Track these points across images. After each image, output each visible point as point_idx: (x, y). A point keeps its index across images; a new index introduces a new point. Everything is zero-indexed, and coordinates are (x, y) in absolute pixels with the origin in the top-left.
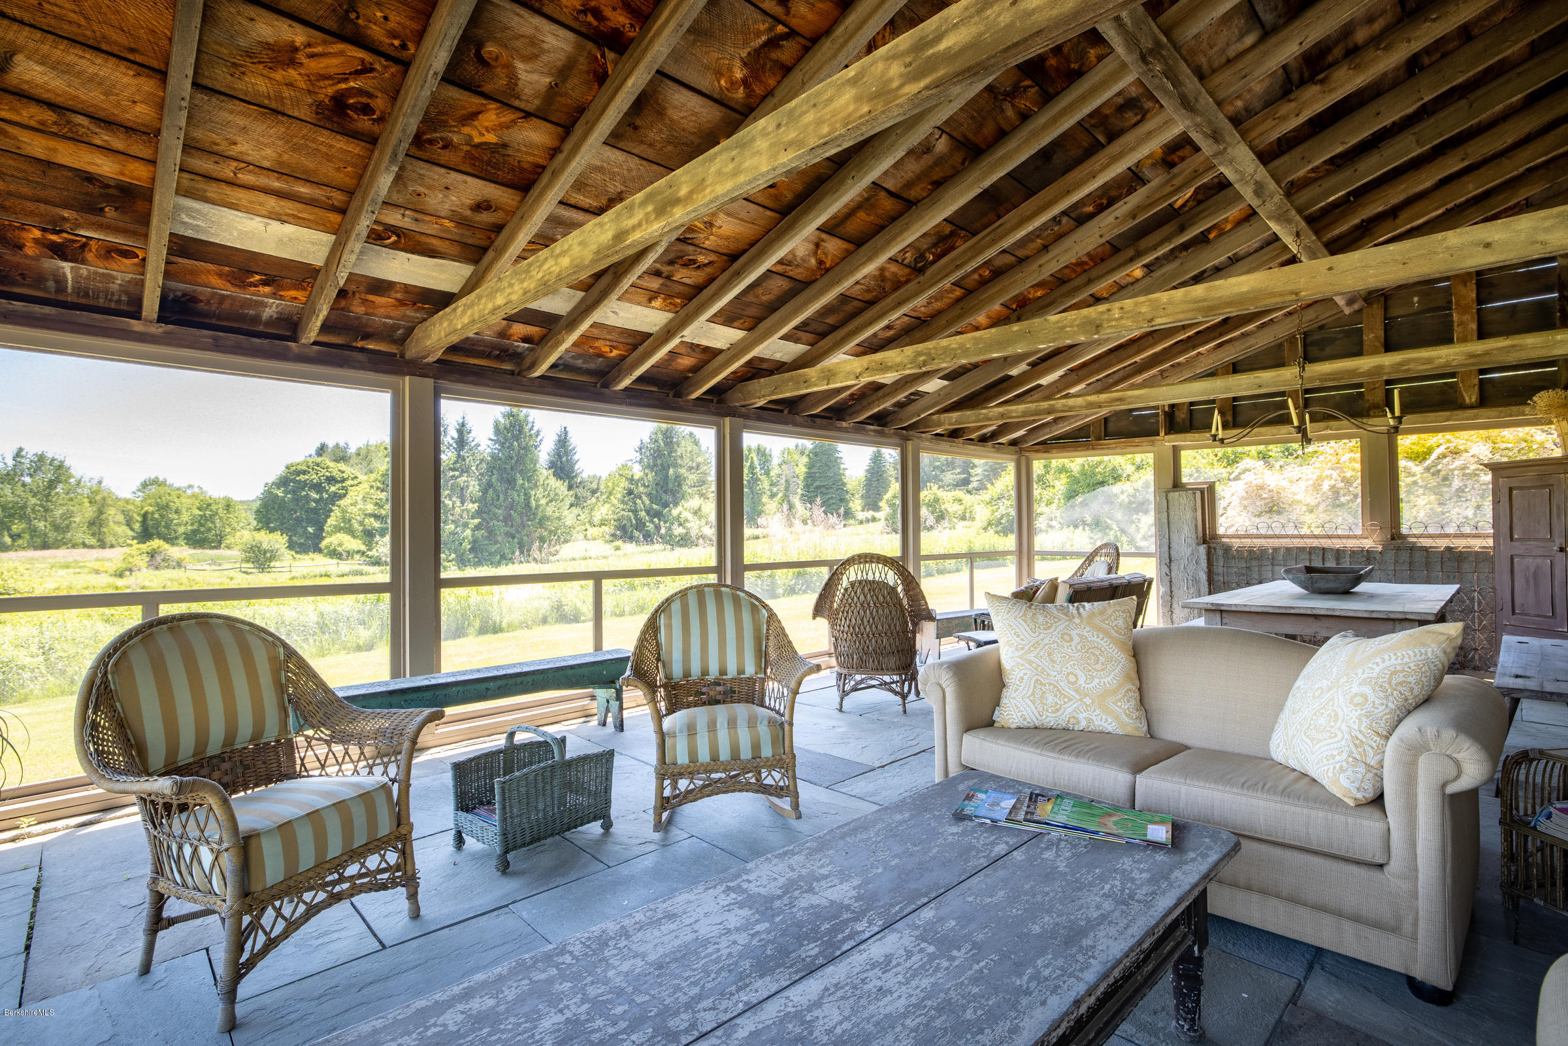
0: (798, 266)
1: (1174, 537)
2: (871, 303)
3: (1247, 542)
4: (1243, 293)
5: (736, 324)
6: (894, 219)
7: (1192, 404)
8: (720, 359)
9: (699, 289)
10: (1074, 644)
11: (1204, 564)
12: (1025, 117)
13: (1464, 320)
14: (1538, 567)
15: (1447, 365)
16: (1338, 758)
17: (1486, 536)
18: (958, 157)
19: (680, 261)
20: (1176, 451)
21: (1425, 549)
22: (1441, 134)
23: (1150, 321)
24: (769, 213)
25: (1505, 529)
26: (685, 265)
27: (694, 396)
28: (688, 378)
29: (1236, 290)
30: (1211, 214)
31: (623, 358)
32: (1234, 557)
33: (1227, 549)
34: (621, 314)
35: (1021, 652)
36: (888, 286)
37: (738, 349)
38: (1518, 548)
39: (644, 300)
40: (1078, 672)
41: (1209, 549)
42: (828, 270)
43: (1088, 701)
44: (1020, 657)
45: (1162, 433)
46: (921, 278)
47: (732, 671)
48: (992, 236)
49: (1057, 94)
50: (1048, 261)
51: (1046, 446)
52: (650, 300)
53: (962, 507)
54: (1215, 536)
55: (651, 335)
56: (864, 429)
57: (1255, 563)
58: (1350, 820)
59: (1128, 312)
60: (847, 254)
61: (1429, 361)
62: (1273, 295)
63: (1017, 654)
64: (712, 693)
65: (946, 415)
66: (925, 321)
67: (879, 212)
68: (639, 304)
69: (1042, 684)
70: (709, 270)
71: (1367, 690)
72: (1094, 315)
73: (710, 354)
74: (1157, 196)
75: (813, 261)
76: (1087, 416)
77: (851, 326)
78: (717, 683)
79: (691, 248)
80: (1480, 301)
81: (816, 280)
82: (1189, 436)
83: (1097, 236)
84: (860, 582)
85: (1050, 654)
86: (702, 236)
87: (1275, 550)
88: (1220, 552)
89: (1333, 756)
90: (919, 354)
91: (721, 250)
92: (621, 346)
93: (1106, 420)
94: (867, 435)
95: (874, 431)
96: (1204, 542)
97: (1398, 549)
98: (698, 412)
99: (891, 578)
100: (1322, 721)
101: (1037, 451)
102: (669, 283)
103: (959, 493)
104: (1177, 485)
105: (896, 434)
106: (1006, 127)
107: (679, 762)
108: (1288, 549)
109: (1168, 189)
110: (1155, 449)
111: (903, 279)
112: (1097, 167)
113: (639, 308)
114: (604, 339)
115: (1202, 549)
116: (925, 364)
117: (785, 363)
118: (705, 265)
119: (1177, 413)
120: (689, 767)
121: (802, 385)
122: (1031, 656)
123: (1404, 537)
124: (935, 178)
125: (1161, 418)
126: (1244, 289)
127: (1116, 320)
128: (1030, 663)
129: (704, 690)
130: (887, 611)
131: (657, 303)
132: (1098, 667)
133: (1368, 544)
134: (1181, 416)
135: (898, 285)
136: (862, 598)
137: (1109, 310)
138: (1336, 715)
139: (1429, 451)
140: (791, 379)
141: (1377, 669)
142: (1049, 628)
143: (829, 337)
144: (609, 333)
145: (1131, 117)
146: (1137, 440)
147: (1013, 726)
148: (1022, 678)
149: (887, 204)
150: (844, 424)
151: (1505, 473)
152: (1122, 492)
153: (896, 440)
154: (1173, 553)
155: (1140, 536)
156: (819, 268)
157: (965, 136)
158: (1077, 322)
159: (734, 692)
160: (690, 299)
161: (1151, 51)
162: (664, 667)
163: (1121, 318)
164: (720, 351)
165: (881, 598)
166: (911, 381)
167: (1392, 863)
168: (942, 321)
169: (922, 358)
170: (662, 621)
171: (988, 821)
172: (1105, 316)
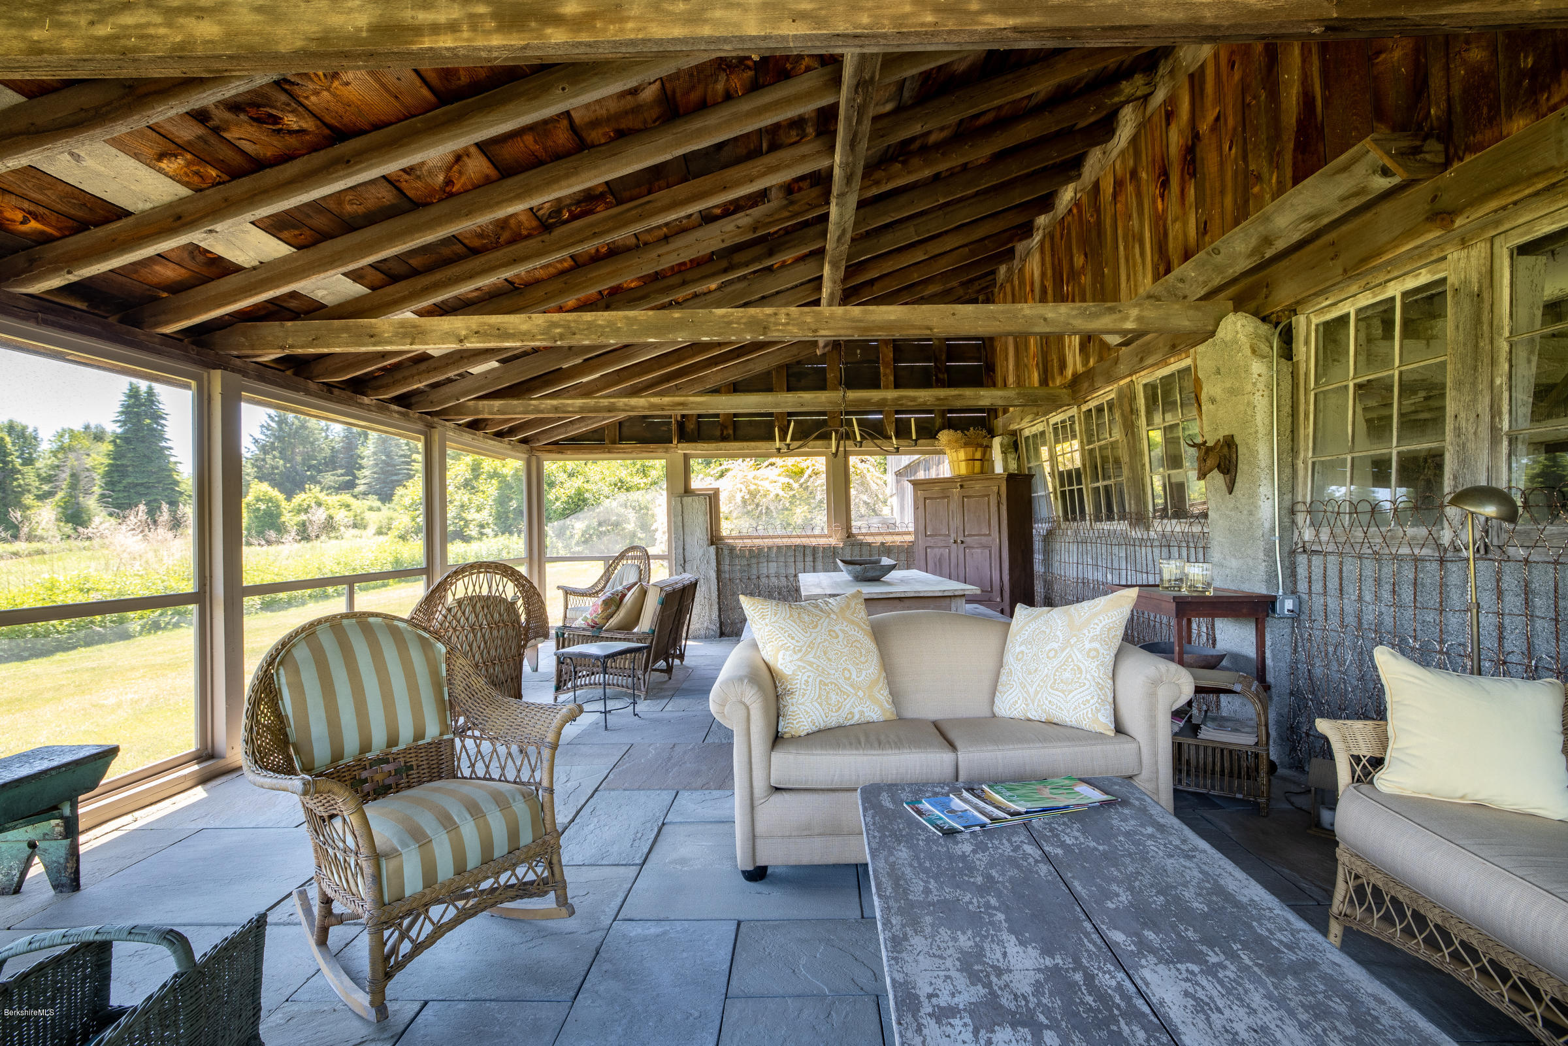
0: (418, 177)
1: (688, 539)
2: (474, 252)
3: (748, 542)
4: (892, 321)
5: (286, 234)
6: (558, 156)
7: (699, 416)
8: (233, 280)
9: (257, 165)
10: (840, 639)
11: (714, 564)
12: (728, 97)
13: (886, 373)
14: (942, 555)
15: (924, 404)
16: (1092, 702)
17: (909, 533)
18: (655, 112)
19: (253, 112)
20: (686, 458)
21: (869, 544)
22: (929, 231)
23: (815, 331)
24: (425, 92)
25: (922, 528)
26: (258, 120)
27: (169, 329)
28: (157, 299)
29: (886, 317)
30: (795, 246)
31: (44, 239)
32: (737, 556)
33: (732, 549)
34: (89, 162)
35: (800, 655)
36: (505, 236)
37: (268, 273)
38: (930, 541)
39: (149, 151)
40: (850, 667)
41: (717, 548)
42: (451, 195)
43: (860, 693)
44: (800, 659)
45: (675, 442)
46: (546, 237)
47: (406, 735)
48: (639, 210)
49: (764, 86)
50: (668, 253)
51: (561, 447)
52: (161, 156)
53: (351, 514)
54: (721, 539)
55: (128, 214)
56: (388, 409)
57: (754, 561)
58: (1117, 747)
59: (794, 319)
60: (487, 182)
61: (914, 399)
62: (914, 327)
63: (795, 657)
64: (378, 777)
65: (486, 402)
66: (517, 288)
67: (550, 143)
68: (136, 156)
69: (826, 685)
70: (292, 141)
71: (1096, 645)
72: (760, 316)
73: (219, 268)
74: (777, 217)
75: (441, 178)
76: (604, 419)
77: (438, 276)
78: (383, 760)
79: (284, 98)
80: (896, 360)
81: (431, 204)
82: (699, 445)
83: (719, 239)
84: (471, 598)
85: (825, 653)
86: (311, 86)
87: (770, 548)
88: (726, 552)
89: (1088, 701)
90: (555, 325)
91: (328, 119)
92: (53, 218)
93: (621, 424)
94: (391, 417)
95: (398, 412)
96: (712, 543)
97: (853, 545)
98: (170, 356)
99: (510, 591)
100: (1067, 675)
101: (550, 451)
102: (213, 140)
103: (346, 497)
104: (688, 491)
105: (420, 419)
106: (709, 100)
107: (408, 893)
108: (779, 548)
109: (786, 214)
110: (667, 455)
111: (525, 232)
112: (754, 172)
113: (132, 163)
114: (22, 197)
115: (712, 549)
116: (562, 337)
117: (324, 306)
118: (291, 132)
119: (687, 424)
120: (424, 895)
121: (367, 339)
122: (810, 657)
123: (854, 535)
124: (623, 126)
125: (674, 427)
126: (893, 318)
127: (783, 324)
128: (811, 664)
129: (365, 774)
130: (502, 632)
131: (172, 165)
132: (863, 659)
133: (833, 541)
134: (691, 426)
135: (516, 238)
136: (472, 618)
137: (776, 314)
138: (1079, 668)
139: (802, 472)
140: (346, 329)
141: (1099, 628)
142: (816, 626)
143: (403, 284)
144: (41, 189)
145: (794, 135)
146: (652, 446)
147: (803, 734)
148: (807, 681)
149: (562, 137)
150: (366, 400)
151: (922, 487)
152: (557, 499)
153: (420, 426)
154: (687, 554)
155: (574, 542)
156: (443, 190)
157: (674, 92)
158: (743, 320)
159: (411, 768)
160: (235, 174)
161: (865, 81)
162: (297, 752)
163: (787, 324)
164: (238, 269)
165: (496, 616)
166: (468, 358)
167: (1144, 772)
168: (540, 293)
169: (558, 330)
170: (283, 680)
171: (978, 828)
172: (772, 320)
